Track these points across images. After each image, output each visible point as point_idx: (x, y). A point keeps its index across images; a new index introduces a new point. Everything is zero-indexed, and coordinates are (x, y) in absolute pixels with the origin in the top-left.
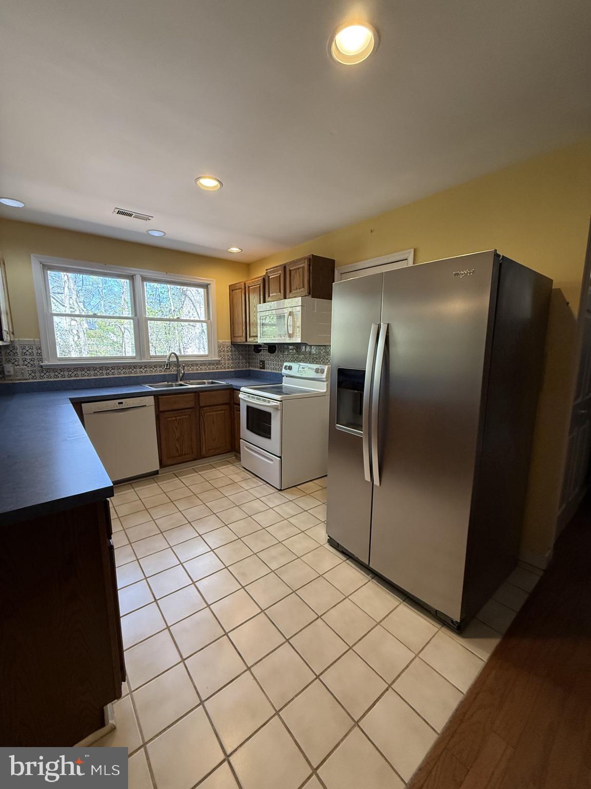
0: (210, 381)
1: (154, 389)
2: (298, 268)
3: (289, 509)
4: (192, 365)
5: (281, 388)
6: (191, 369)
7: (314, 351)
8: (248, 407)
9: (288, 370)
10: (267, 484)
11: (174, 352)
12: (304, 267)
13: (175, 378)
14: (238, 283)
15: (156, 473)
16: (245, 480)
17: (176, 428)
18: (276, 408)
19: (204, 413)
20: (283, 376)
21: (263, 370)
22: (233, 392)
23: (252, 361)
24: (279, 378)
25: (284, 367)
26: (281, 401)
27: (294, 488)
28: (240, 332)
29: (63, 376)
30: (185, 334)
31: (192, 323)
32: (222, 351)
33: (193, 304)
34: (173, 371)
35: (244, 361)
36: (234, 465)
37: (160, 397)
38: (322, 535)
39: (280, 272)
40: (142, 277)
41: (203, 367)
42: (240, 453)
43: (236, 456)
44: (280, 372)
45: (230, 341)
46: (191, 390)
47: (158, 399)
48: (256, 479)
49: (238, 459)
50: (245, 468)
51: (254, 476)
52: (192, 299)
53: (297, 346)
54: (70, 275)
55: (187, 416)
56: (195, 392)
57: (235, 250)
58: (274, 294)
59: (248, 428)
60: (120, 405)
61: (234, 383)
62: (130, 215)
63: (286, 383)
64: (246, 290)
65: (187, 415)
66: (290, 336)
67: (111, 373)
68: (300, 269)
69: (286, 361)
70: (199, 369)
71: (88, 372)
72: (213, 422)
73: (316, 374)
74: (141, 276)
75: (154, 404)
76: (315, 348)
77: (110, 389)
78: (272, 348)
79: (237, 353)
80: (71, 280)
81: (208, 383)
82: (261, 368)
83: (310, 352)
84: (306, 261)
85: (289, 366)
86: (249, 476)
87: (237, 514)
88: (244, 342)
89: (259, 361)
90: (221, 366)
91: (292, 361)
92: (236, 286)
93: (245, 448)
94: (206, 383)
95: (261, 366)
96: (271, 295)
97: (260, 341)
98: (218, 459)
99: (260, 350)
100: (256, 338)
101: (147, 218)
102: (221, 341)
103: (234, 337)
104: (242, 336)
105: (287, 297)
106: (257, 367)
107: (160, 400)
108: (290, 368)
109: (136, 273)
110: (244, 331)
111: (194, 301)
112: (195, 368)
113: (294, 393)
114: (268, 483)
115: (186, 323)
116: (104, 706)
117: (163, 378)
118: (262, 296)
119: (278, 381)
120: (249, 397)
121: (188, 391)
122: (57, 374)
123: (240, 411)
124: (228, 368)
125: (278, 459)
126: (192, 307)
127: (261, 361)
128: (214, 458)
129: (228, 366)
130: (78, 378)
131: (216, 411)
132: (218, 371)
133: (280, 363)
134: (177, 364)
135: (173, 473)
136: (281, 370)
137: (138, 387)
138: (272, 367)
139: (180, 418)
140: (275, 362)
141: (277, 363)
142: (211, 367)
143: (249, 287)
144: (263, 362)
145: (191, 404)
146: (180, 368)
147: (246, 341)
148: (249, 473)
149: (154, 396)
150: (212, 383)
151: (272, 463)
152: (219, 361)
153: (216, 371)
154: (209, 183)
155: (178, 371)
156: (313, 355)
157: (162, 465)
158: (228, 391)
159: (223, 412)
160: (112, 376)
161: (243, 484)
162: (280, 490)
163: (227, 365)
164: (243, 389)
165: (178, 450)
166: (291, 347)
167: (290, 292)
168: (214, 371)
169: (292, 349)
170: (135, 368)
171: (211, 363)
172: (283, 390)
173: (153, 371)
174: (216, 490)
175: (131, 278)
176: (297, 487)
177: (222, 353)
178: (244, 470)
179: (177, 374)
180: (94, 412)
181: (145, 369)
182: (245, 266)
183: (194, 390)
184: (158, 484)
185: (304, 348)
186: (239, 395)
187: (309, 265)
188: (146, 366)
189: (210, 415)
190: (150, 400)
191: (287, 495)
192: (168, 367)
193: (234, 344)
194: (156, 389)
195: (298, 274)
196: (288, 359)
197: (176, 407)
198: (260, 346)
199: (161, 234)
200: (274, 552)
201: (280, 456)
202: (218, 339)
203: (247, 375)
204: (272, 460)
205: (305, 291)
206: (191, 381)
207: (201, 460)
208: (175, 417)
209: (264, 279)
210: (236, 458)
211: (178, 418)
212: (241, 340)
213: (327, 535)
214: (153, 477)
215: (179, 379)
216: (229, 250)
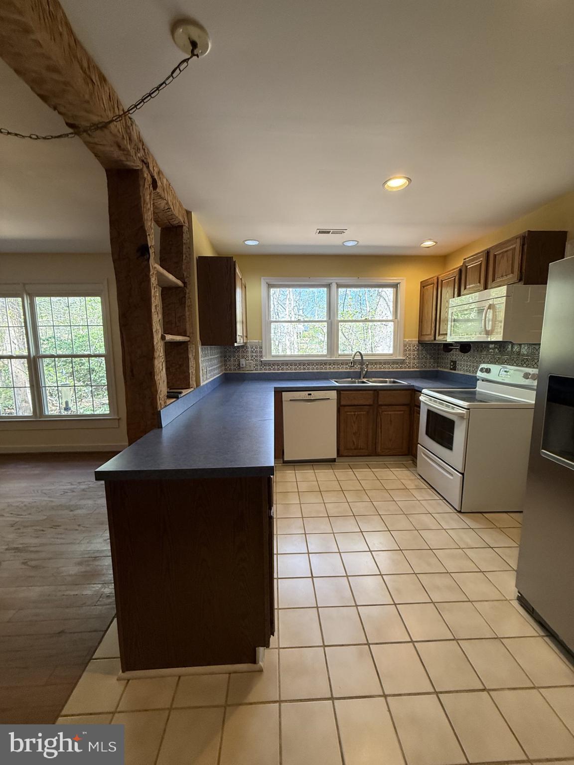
0: (392, 380)
1: (337, 384)
2: (506, 251)
3: (468, 538)
4: (376, 364)
5: (474, 393)
6: (374, 367)
7: (524, 350)
8: (429, 411)
9: (485, 373)
10: (444, 501)
11: (360, 351)
12: (515, 248)
13: (358, 375)
14: (429, 279)
15: (334, 460)
16: (418, 488)
17: (354, 423)
18: (461, 416)
19: (382, 412)
20: (479, 380)
21: (453, 371)
22: (415, 393)
23: (442, 361)
24: (472, 381)
25: (480, 368)
26: (468, 409)
27: (480, 515)
28: (428, 329)
29: (274, 369)
30: (377, 333)
31: (384, 323)
32: (407, 350)
33: (387, 303)
34: (357, 368)
35: (432, 361)
36: (409, 470)
37: (342, 392)
38: (509, 586)
39: (481, 259)
40: (337, 285)
41: (386, 366)
42: (416, 458)
43: (413, 461)
44: (474, 375)
45: (417, 339)
46: (371, 388)
47: (340, 393)
48: (430, 491)
49: (415, 464)
50: (420, 476)
51: (430, 487)
52: (387, 299)
53: (501, 345)
54: (291, 289)
55: (364, 413)
56: (375, 390)
57: (429, 243)
58: (471, 286)
59: (427, 433)
60: (310, 396)
61: (416, 383)
62: (328, 232)
63: (481, 388)
64: (438, 284)
65: (365, 411)
66: (488, 333)
67: (306, 368)
68: (508, 253)
69: (484, 363)
70: (382, 367)
71: (291, 367)
72: (391, 421)
73: (524, 380)
74: (337, 283)
75: (336, 398)
76: (526, 348)
77: (305, 382)
78: (465, 347)
79: (424, 352)
80: (291, 293)
81: (390, 382)
82: (451, 369)
83: (519, 353)
84: (518, 240)
85: (487, 369)
86: (424, 485)
87: (403, 523)
88: (432, 341)
89: (449, 361)
90: (406, 365)
91: (491, 363)
92: (428, 282)
93: (422, 454)
94: (388, 382)
95: (452, 367)
96: (467, 287)
97: (450, 339)
98: (392, 459)
99: (451, 350)
100: (446, 336)
101: (341, 232)
102: (407, 340)
103: (422, 335)
104: (431, 334)
105: (489, 287)
106: (447, 368)
107: (342, 395)
108: (488, 371)
109: (332, 281)
110: (433, 329)
111: (387, 301)
112: (378, 366)
113: (492, 401)
114: (445, 499)
115: (379, 323)
116: (256, 647)
117: (348, 375)
118: (456, 290)
119: (471, 385)
120: (431, 400)
121: (367, 388)
122: (270, 367)
123: (419, 414)
124: (413, 367)
125: (460, 475)
126: (386, 307)
127: (452, 361)
128: (387, 458)
129: (413, 366)
130: (283, 371)
131: (395, 411)
132: (401, 370)
133: (475, 364)
134: (362, 362)
135: (349, 464)
136: (477, 372)
137: (325, 381)
138: (465, 368)
139: (359, 413)
140: (469, 363)
141: (472, 364)
142: (395, 366)
143: (442, 281)
144: (455, 363)
145: (370, 402)
146: (364, 366)
147: (435, 339)
148: (425, 483)
149: (337, 390)
150: (394, 382)
151: (451, 478)
152: (404, 360)
153: (400, 370)
154: (397, 183)
155: (362, 369)
156: (523, 356)
157: (339, 454)
158: (410, 391)
159: (402, 412)
160: (308, 371)
161: (415, 493)
162: (460, 512)
163: (411, 365)
164: (424, 391)
165: (354, 444)
166: (491, 346)
167: (493, 280)
168: (398, 370)
169: (494, 349)
170: (325, 365)
171: (395, 362)
172: (477, 397)
173: (340, 368)
174: (385, 491)
175: (329, 286)
176: (484, 514)
177: (408, 352)
178: (419, 477)
179: (361, 372)
180: (290, 400)
181: (334, 366)
182: (442, 259)
183: (374, 388)
184: (334, 471)
185: (510, 347)
186: (420, 398)
187: (523, 245)
188: (335, 363)
189: (388, 414)
190: (334, 394)
191: (468, 521)
192: (352, 365)
193: (421, 343)
194: (339, 385)
195: (505, 258)
196: (486, 360)
197: (356, 403)
198: (451, 344)
199: (355, 243)
200: (439, 581)
201: (463, 472)
202: (404, 338)
203: (433, 376)
204: (452, 475)
205: (513, 277)
206: (373, 379)
207: (375, 457)
208: (354, 412)
209: (460, 271)
210: (413, 463)
211: (356, 413)
212: (429, 338)
213: (517, 590)
214: (331, 463)
215: (362, 378)
216: (422, 245)
